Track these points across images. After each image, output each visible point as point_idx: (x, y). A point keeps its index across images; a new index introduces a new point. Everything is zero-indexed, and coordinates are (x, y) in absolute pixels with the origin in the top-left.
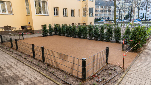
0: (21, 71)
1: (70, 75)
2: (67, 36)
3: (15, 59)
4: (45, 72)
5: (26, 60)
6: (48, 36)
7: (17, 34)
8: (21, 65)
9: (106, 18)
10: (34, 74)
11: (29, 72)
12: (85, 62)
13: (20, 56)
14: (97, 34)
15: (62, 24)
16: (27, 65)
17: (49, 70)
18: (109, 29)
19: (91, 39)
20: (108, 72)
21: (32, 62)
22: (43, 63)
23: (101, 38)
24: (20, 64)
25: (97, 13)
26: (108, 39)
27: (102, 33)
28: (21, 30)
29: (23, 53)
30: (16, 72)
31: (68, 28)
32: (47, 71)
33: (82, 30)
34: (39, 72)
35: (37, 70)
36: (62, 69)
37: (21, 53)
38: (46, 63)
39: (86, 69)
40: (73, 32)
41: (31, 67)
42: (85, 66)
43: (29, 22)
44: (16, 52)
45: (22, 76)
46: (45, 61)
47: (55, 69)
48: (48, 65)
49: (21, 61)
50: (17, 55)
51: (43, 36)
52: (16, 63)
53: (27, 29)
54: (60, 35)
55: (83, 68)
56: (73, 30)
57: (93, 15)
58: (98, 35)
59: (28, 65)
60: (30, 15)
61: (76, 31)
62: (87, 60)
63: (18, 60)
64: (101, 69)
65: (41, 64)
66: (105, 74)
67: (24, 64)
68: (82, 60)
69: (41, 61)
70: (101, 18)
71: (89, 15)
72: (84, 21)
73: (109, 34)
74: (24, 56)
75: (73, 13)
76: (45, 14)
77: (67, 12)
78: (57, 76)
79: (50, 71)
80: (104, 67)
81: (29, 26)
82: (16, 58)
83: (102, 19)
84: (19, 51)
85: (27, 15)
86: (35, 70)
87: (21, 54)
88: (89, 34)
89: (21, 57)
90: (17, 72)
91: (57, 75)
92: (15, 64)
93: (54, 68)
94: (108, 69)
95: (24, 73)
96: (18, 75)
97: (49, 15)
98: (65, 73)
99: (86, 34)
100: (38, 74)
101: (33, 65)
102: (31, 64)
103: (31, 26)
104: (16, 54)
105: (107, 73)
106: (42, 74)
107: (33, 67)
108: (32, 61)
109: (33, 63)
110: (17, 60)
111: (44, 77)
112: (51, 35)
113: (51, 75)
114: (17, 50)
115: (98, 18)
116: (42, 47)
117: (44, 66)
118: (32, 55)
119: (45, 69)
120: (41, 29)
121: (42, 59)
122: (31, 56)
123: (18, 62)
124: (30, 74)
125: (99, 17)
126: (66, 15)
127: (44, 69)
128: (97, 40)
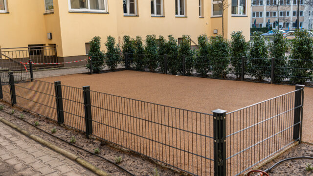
0: (22, 156)
1: (173, 171)
2: (163, 71)
3: (6, 127)
4: (91, 160)
5: (38, 128)
6: (103, 72)
7: (17, 68)
8: (22, 142)
9: (288, 24)
10: (61, 163)
11: (46, 159)
12: (222, 121)
13: (22, 119)
14: (261, 62)
15: (148, 36)
16: (38, 142)
17: (105, 157)
18: (302, 44)
19: (240, 78)
20: (302, 166)
21: (55, 135)
22: (88, 138)
23: (274, 74)
24: (20, 139)
25: (258, 9)
26: (300, 75)
27: (276, 57)
28: (28, 56)
29: (28, 112)
30: (9, 157)
31: (164, 47)
32: (98, 158)
33: (212, 50)
34: (75, 160)
35: (69, 153)
36: (145, 154)
37: (24, 111)
38: (96, 139)
39: (228, 147)
40: (182, 58)
41: (51, 145)
42: (222, 136)
43: (51, 34)
44: (10, 111)
45: (25, 169)
46: (94, 133)
47: (124, 154)
48: (104, 143)
49: (23, 131)
50: (12, 118)
51: (89, 73)
52: (9, 136)
53: (45, 55)
54: (139, 69)
55: (214, 143)
56: (180, 51)
57: (244, 12)
58: (264, 63)
59: (43, 141)
60: (53, 13)
61: (191, 54)
62: (229, 116)
63: (16, 129)
64: (278, 157)
65: (81, 141)
66: (292, 171)
67: (31, 138)
68: (212, 117)
69: (80, 132)
70: (272, 23)
71: (233, 12)
72: (215, 32)
73: (301, 59)
74: (31, 121)
75: (181, 7)
76: (97, 8)
77: (162, 4)
78: (131, 172)
79: (107, 159)
80: (287, 153)
81: (49, 44)
82: (8, 123)
83: (274, 27)
84: (20, 109)
85: (45, 14)
86: (63, 155)
87: (25, 116)
88: (234, 64)
89: (22, 121)
90: (11, 158)
91: (131, 170)
92: (5, 138)
93: (121, 151)
94: (301, 158)
95: (29, 160)
96: (14, 165)
97: (108, 13)
98: (157, 165)
99: (224, 62)
100: (71, 164)
101: (57, 141)
102: (51, 139)
103: (55, 45)
104: (11, 114)
105: (300, 168)
106: (84, 164)
107: (56, 148)
108: (54, 132)
109: (58, 138)
110: (11, 130)
111: (88, 173)
112: (113, 70)
113: (111, 168)
114: (13, 105)
115: (261, 25)
116: (84, 88)
117: (91, 145)
118: (55, 117)
119: (92, 154)
120: (85, 54)
121: (84, 127)
122: (51, 120)
123: (14, 135)
124: (48, 164)
125: (264, 21)
126: (159, 12)
127: (90, 153)
128: (260, 81)
